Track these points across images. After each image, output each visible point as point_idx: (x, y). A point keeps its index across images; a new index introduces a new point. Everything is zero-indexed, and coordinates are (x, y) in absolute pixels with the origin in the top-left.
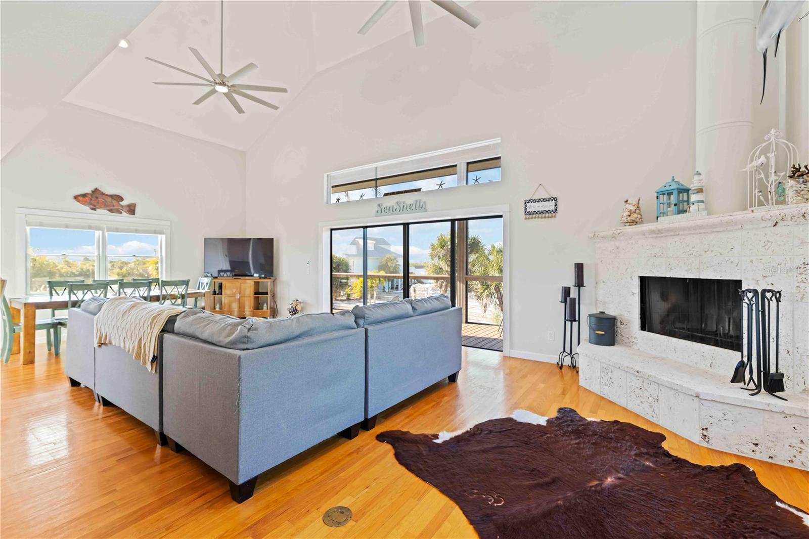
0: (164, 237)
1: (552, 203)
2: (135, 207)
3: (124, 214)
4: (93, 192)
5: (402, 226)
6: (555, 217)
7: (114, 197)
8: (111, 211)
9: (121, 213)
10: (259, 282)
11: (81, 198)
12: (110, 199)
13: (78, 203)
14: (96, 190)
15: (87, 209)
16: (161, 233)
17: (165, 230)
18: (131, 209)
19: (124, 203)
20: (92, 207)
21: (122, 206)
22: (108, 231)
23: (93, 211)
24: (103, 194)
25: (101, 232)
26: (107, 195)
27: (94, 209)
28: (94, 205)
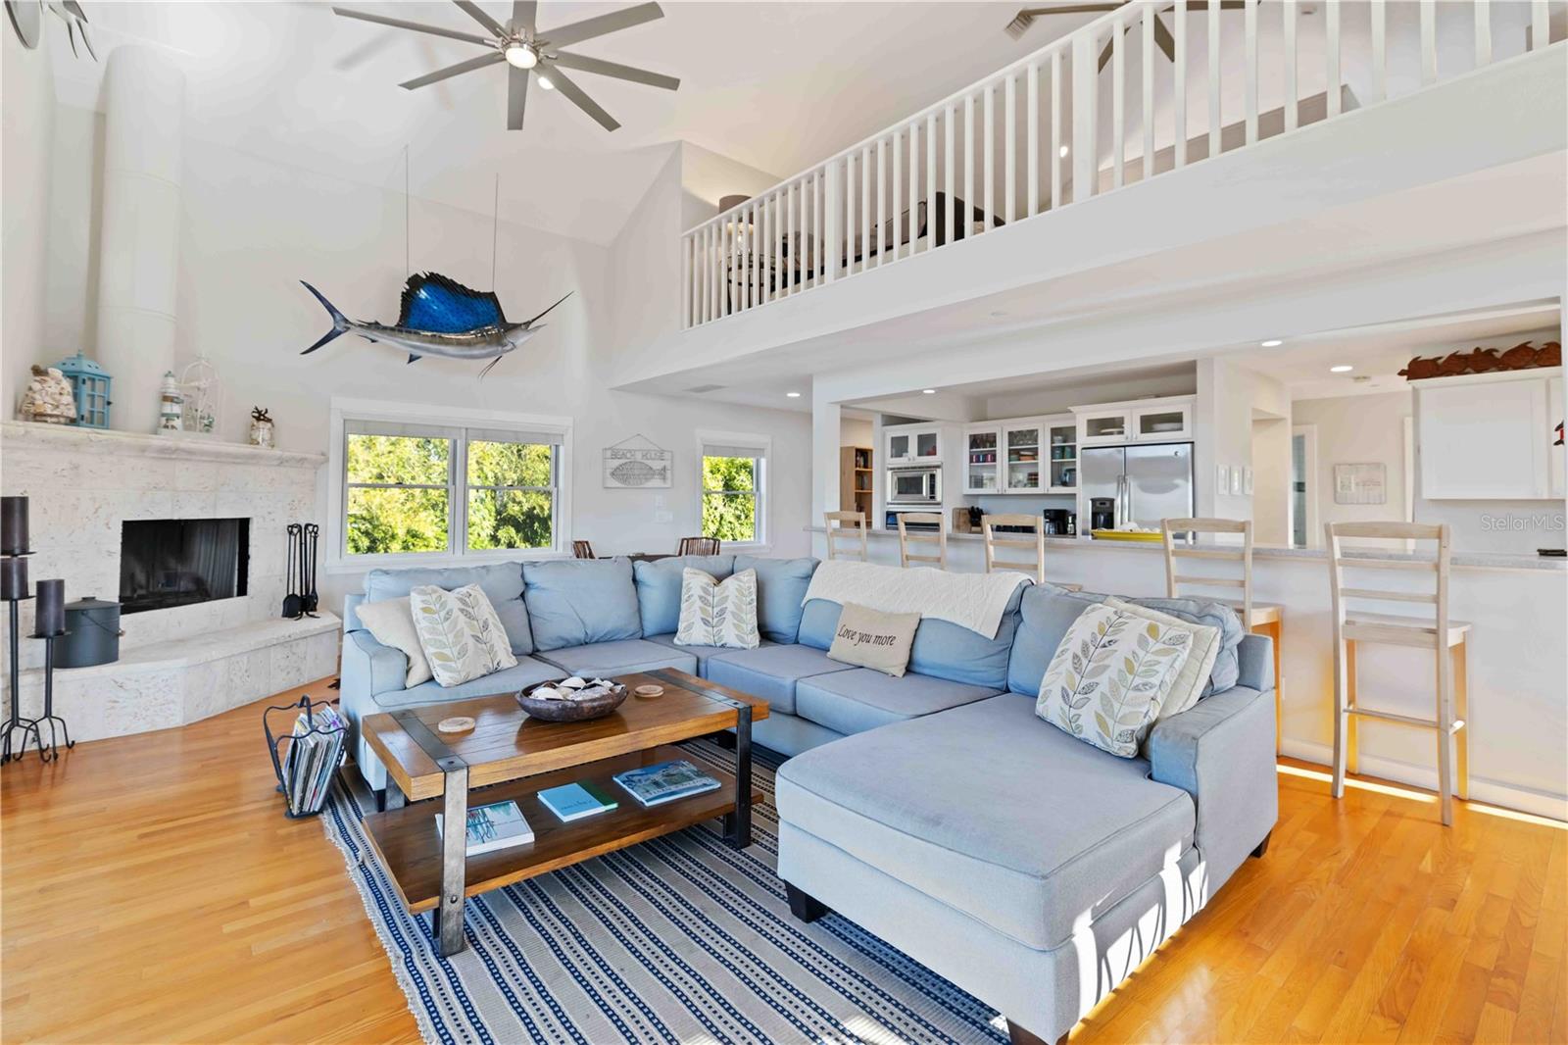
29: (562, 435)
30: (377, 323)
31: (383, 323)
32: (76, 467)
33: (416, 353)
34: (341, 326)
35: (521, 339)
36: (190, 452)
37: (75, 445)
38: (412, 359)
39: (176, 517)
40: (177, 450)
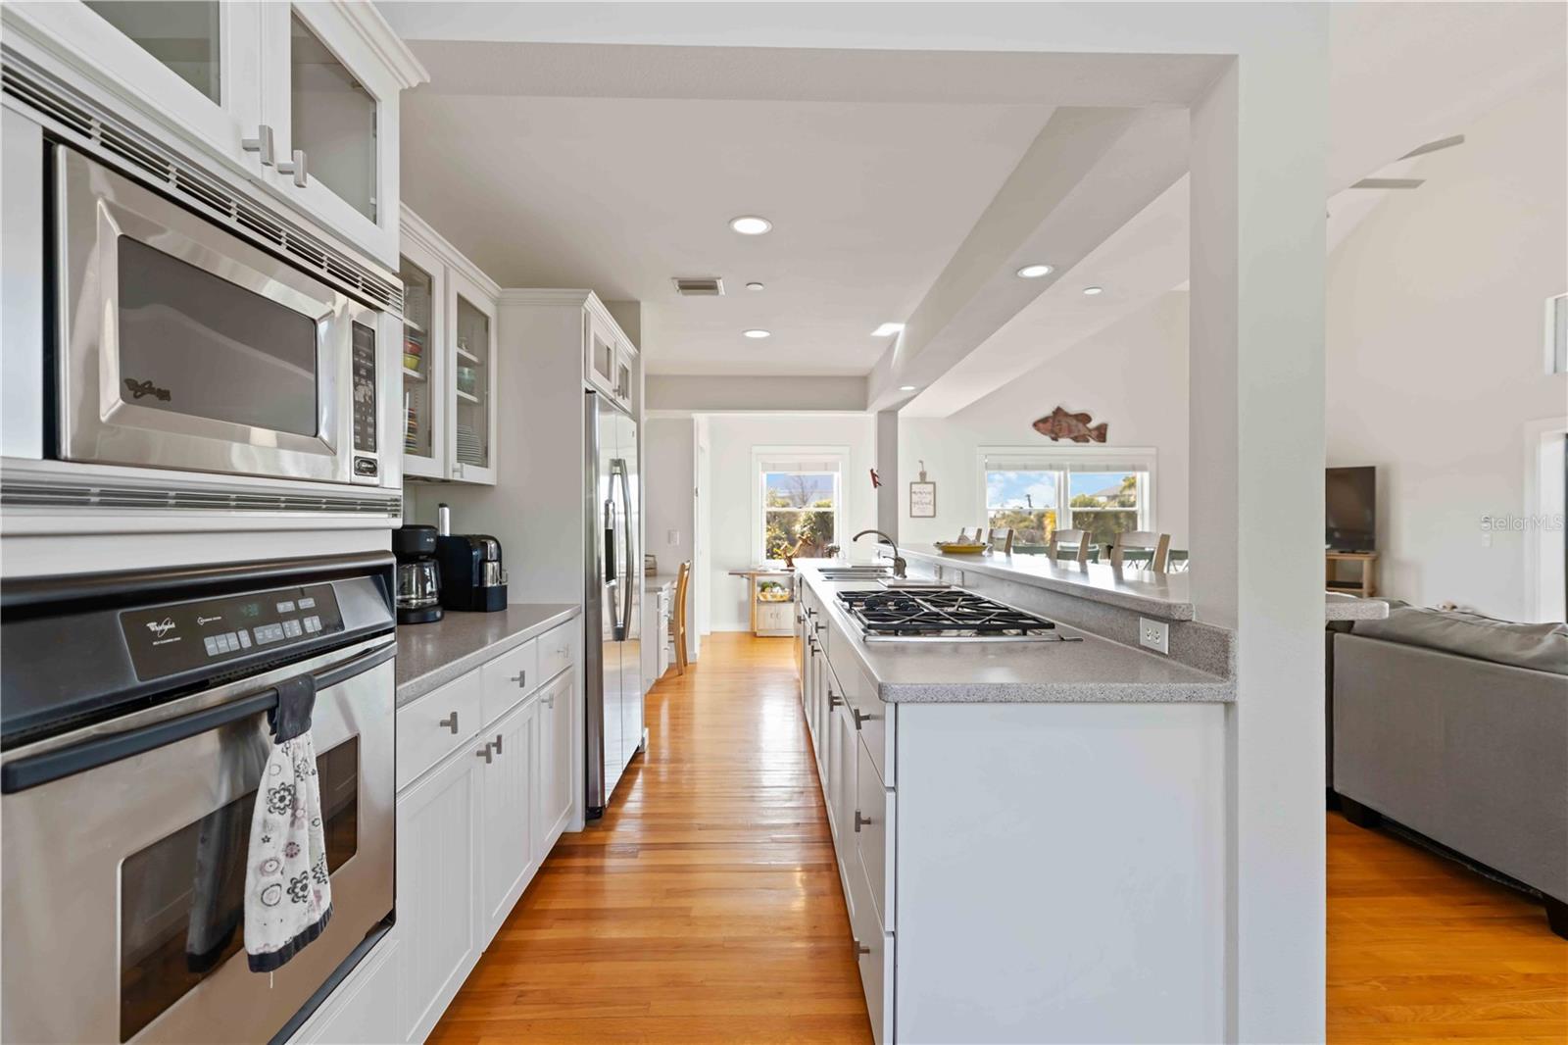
0: (1146, 475)
2: (1106, 429)
3: (1092, 442)
4: (1054, 412)
7: (1080, 418)
8: (1076, 439)
9: (1088, 441)
10: (1334, 560)
11: (1041, 425)
12: (1074, 422)
13: (1039, 434)
14: (1058, 411)
15: (1047, 439)
16: (1143, 469)
17: (1148, 464)
18: (1101, 434)
19: (1092, 425)
20: (1053, 436)
21: (1090, 430)
22: (1071, 471)
23: (1054, 442)
24: (1067, 415)
25: (1062, 473)
26: (1071, 416)
27: (1055, 439)
28: (1056, 434)
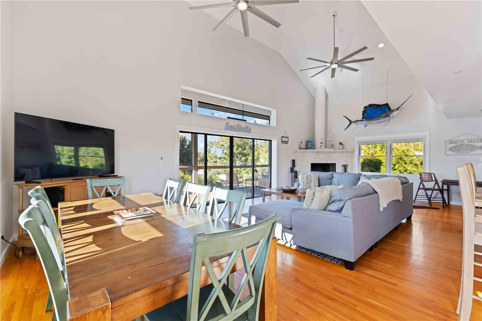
1: (287, 139)
5: (229, 138)
6: (288, 144)
29: (425, 138)
30: (357, 120)
31: (359, 120)
32: (304, 155)
33: (366, 125)
34: (351, 122)
35: (395, 113)
36: (322, 152)
37: (303, 152)
38: (366, 126)
39: (320, 163)
40: (319, 152)
